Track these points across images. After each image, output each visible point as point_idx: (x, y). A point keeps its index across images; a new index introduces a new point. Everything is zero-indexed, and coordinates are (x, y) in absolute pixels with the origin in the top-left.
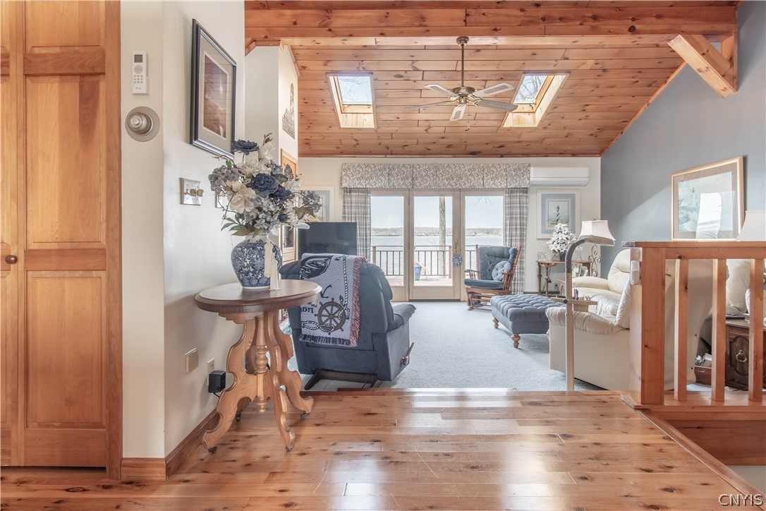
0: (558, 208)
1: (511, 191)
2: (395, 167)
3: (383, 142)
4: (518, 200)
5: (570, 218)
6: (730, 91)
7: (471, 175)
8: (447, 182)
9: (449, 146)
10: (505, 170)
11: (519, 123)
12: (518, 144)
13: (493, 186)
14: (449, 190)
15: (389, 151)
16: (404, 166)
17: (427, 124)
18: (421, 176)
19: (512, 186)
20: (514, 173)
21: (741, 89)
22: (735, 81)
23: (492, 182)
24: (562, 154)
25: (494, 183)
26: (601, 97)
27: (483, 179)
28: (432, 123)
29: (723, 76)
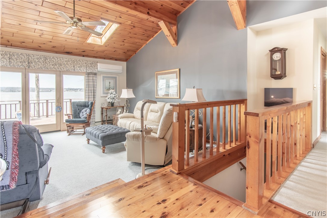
0: (110, 83)
1: (89, 74)
2: (15, 54)
3: (5, 37)
4: (92, 78)
5: (115, 87)
6: (175, 45)
7: (67, 64)
8: (52, 67)
9: (54, 47)
10: (86, 63)
11: (94, 42)
12: (93, 51)
13: (79, 71)
14: (54, 71)
15: (10, 43)
16: (22, 54)
17: (41, 32)
18: (35, 62)
19: (89, 71)
20: (90, 65)
21: (178, 45)
22: (177, 42)
23: (79, 69)
24: (111, 59)
25: (80, 69)
26: (131, 37)
27: (74, 67)
28: (45, 33)
29: (174, 39)
